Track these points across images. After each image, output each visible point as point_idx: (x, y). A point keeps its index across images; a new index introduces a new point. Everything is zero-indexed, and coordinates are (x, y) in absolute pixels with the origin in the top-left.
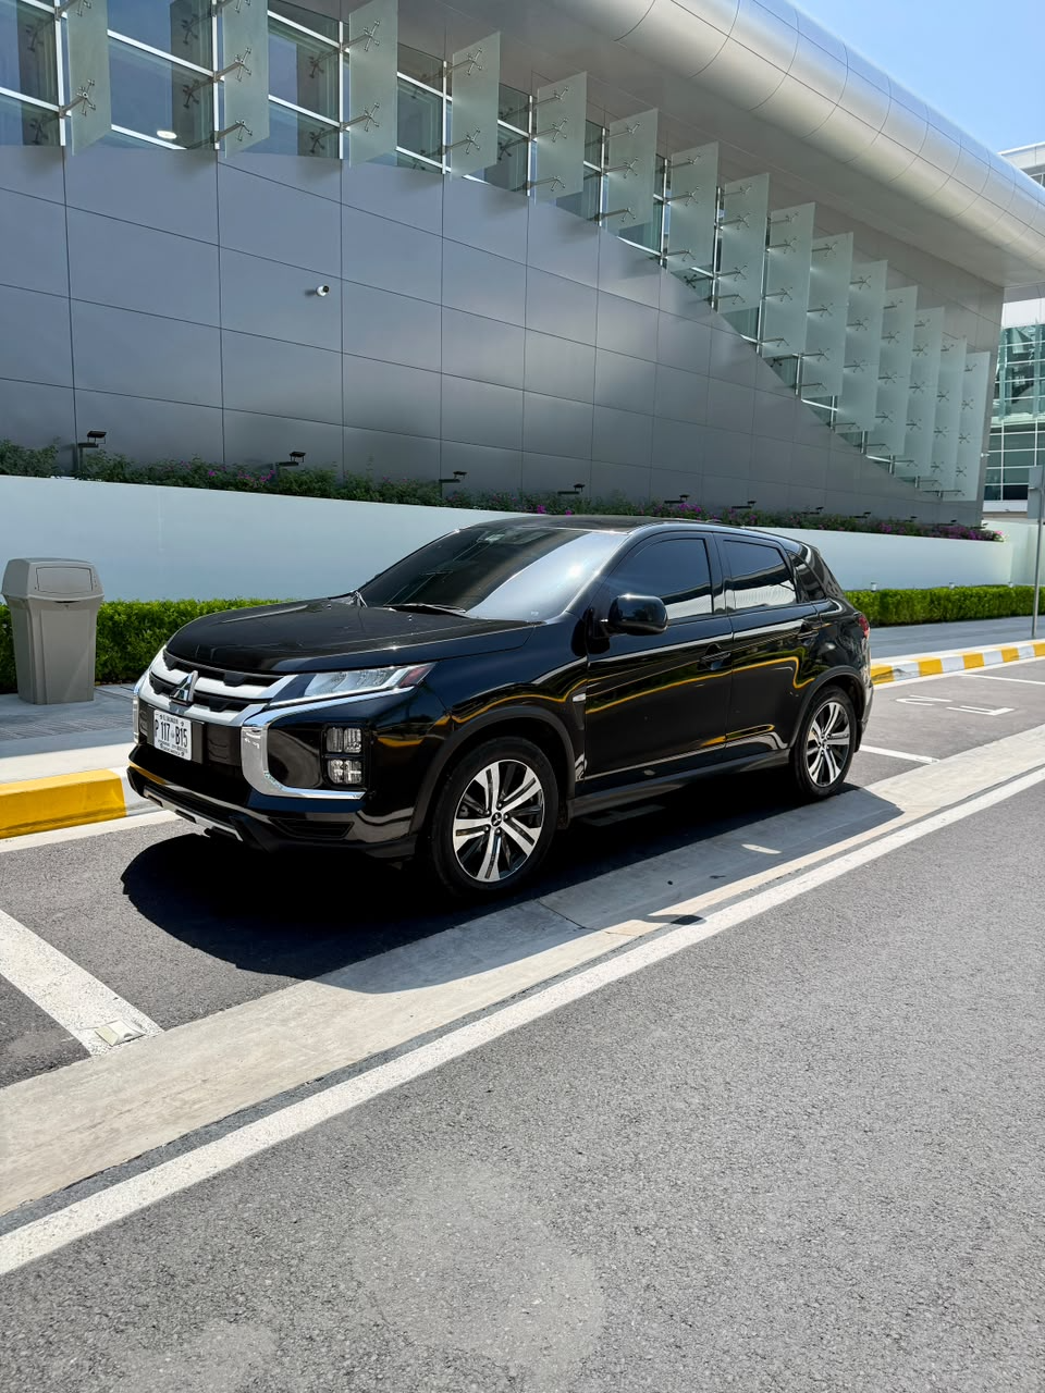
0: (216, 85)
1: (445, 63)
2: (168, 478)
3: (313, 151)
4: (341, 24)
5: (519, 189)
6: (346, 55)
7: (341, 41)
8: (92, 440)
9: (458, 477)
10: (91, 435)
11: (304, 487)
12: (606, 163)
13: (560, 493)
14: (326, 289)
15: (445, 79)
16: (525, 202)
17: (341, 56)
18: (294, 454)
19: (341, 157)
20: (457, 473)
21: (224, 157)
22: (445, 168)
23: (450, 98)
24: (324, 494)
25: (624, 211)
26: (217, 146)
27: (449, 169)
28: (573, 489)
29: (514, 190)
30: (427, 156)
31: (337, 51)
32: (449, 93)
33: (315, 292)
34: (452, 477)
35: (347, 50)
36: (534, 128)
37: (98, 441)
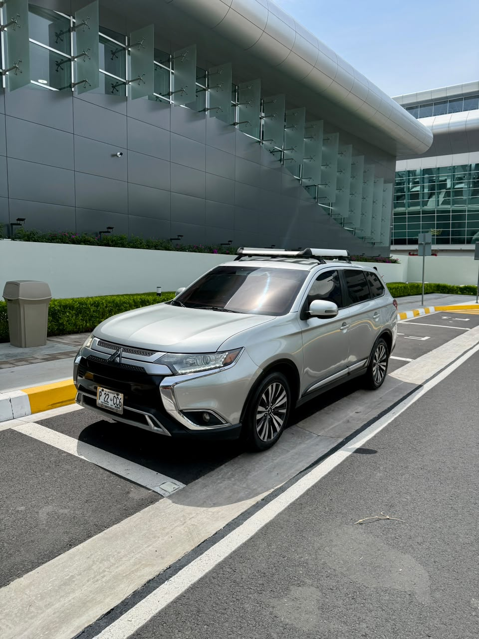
0: (72, 63)
1: (171, 56)
2: (53, 239)
3: (112, 92)
4: (126, 37)
5: (202, 111)
6: (129, 51)
7: (127, 45)
8: (19, 222)
9: (180, 237)
10: (19, 220)
11: (114, 243)
12: (238, 101)
13: (222, 244)
14: (121, 154)
15: (171, 63)
16: (204, 117)
17: (127, 51)
18: (109, 228)
19: (127, 95)
20: (179, 236)
21: (76, 94)
22: (171, 102)
23: (173, 71)
24: (123, 246)
25: (246, 122)
26: (73, 89)
27: (173, 102)
28: (228, 243)
29: (200, 112)
30: (163, 96)
31: (124, 49)
32: (173, 69)
33: (116, 155)
34: (177, 237)
35: (130, 49)
36: (208, 85)
37: (21, 222)
